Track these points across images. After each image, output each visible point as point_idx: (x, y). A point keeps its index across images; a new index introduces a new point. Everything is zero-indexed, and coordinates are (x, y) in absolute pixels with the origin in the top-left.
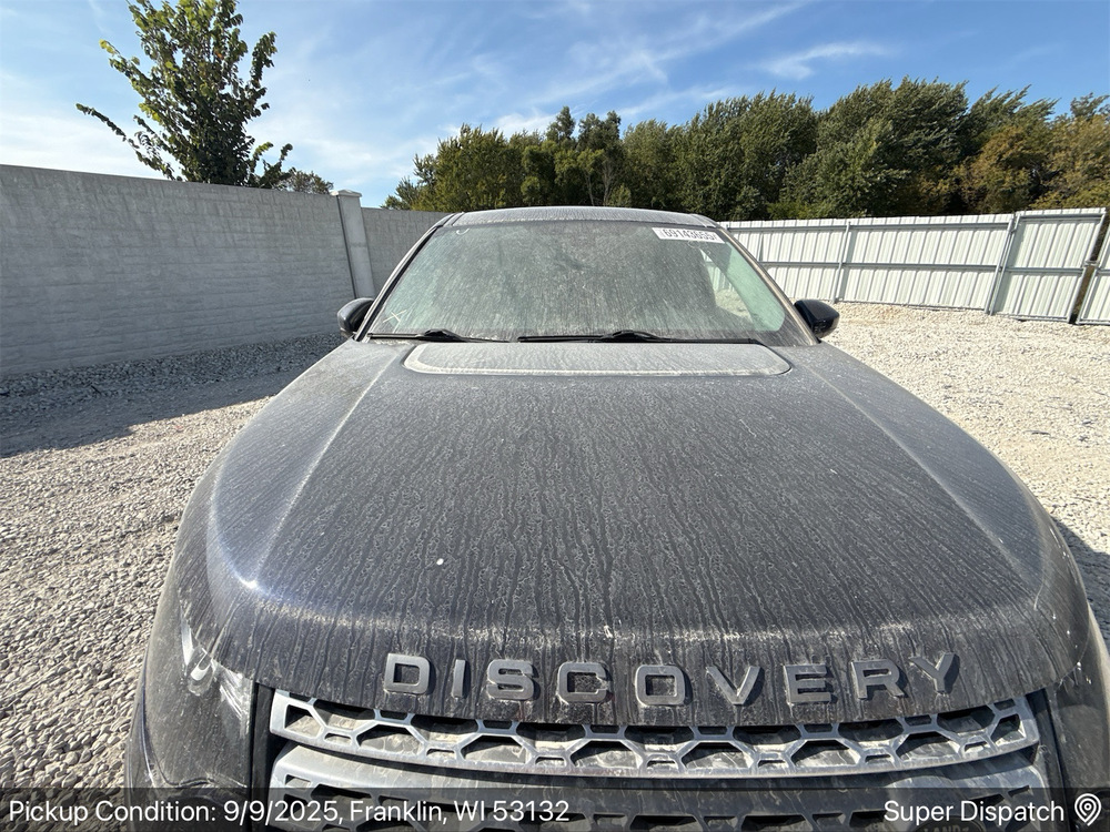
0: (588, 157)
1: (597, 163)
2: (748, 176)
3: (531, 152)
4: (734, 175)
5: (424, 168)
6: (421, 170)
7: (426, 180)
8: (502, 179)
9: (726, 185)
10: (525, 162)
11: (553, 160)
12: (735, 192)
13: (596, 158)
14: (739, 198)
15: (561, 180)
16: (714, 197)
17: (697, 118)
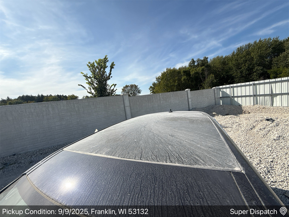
0: (200, 69)
1: (203, 70)
2: (256, 64)
3: (183, 71)
4: (250, 64)
5: (158, 79)
6: (157, 79)
7: (158, 81)
8: (176, 78)
9: (248, 67)
10: (182, 73)
11: (189, 72)
12: (252, 69)
13: (202, 69)
14: (254, 70)
15: (192, 76)
16: (244, 72)
17: (234, 52)
